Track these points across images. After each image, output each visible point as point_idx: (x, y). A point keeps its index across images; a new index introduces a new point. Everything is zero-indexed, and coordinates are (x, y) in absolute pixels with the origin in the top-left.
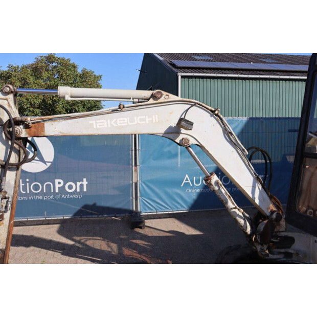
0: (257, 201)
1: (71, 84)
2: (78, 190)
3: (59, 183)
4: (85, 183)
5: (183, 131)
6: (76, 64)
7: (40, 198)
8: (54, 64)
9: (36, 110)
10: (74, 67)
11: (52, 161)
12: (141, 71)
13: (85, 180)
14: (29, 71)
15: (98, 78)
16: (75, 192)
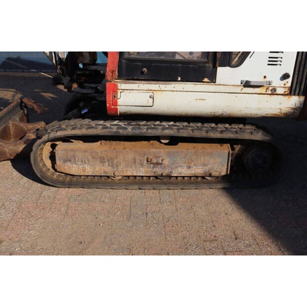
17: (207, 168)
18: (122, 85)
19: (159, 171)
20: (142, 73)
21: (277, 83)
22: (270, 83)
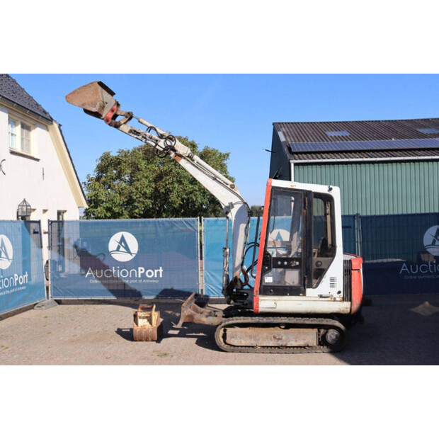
2: (156, 276)
4: (161, 270)
7: (128, 281)
15: (224, 156)
16: (153, 278)
17: (306, 342)
18: (261, 298)
19: (280, 343)
20: (271, 292)
21: (336, 295)
22: (332, 296)
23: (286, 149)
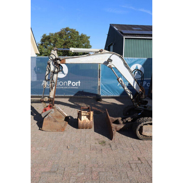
0: (135, 88)
1: (76, 41)
2: (77, 85)
3: (69, 82)
4: (79, 82)
5: (110, 63)
6: (78, 31)
7: (63, 87)
8: (69, 32)
9: (60, 52)
10: (78, 33)
11: (67, 73)
12: (108, 35)
13: (79, 81)
14: (58, 35)
15: (88, 37)
16: (75, 86)
23: (120, 33)
